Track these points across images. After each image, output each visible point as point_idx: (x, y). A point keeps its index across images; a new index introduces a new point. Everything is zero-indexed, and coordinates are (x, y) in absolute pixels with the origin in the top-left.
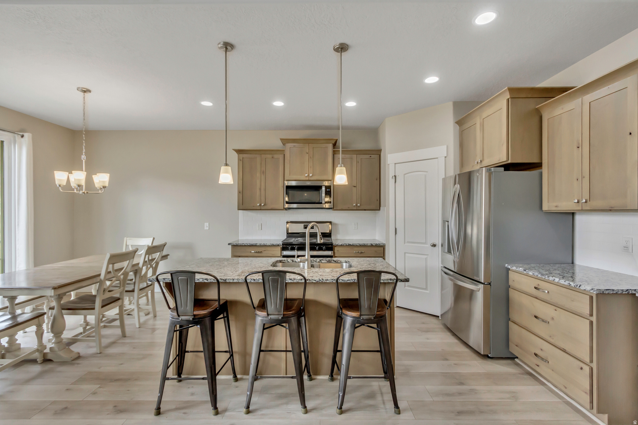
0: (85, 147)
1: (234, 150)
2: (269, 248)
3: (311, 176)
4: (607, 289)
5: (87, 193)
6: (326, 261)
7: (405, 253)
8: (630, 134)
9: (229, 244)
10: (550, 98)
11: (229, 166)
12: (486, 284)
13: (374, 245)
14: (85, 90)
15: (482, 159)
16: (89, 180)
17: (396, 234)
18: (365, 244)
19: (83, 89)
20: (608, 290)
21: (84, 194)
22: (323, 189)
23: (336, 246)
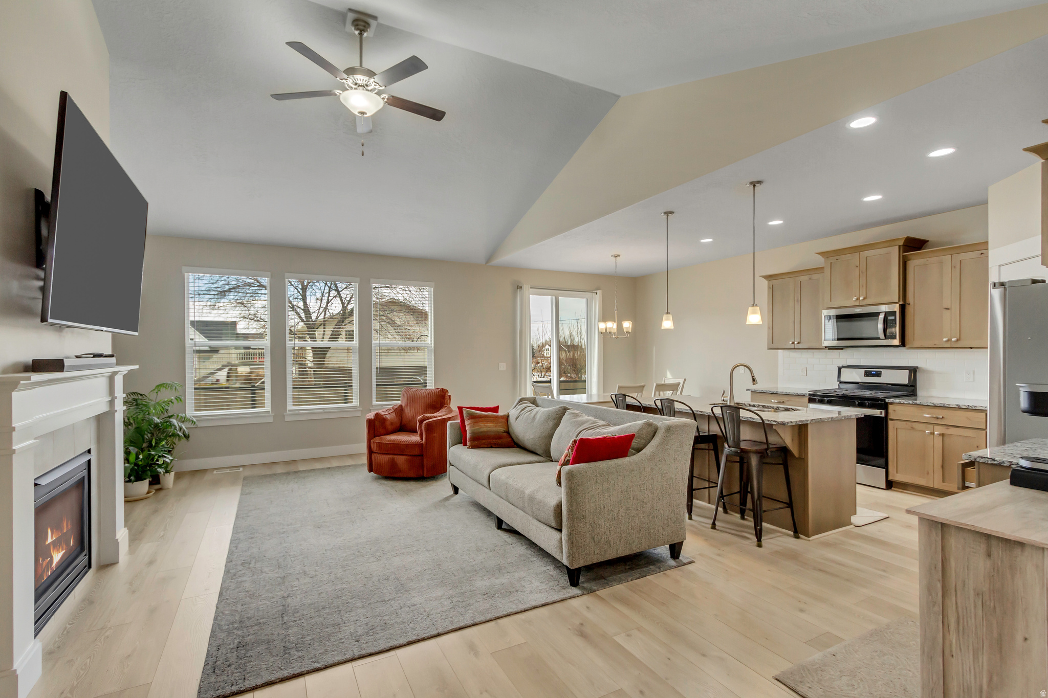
1: (762, 276)
2: (792, 399)
3: (862, 300)
5: (617, 337)
9: (747, 390)
11: (670, 314)
13: (964, 407)
14: (616, 255)
18: (944, 404)
22: (882, 316)
23: (891, 403)
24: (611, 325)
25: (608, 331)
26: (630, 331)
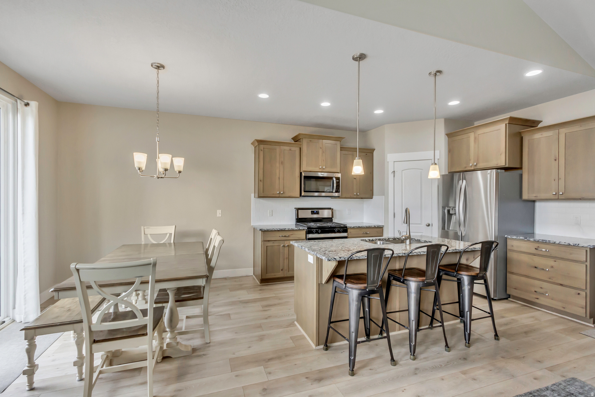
1: (256, 140)
2: (295, 233)
3: (324, 169)
9: (260, 230)
10: (531, 127)
14: (159, 65)
15: (477, 163)
17: (394, 217)
18: (370, 226)
22: (334, 179)
23: (349, 229)
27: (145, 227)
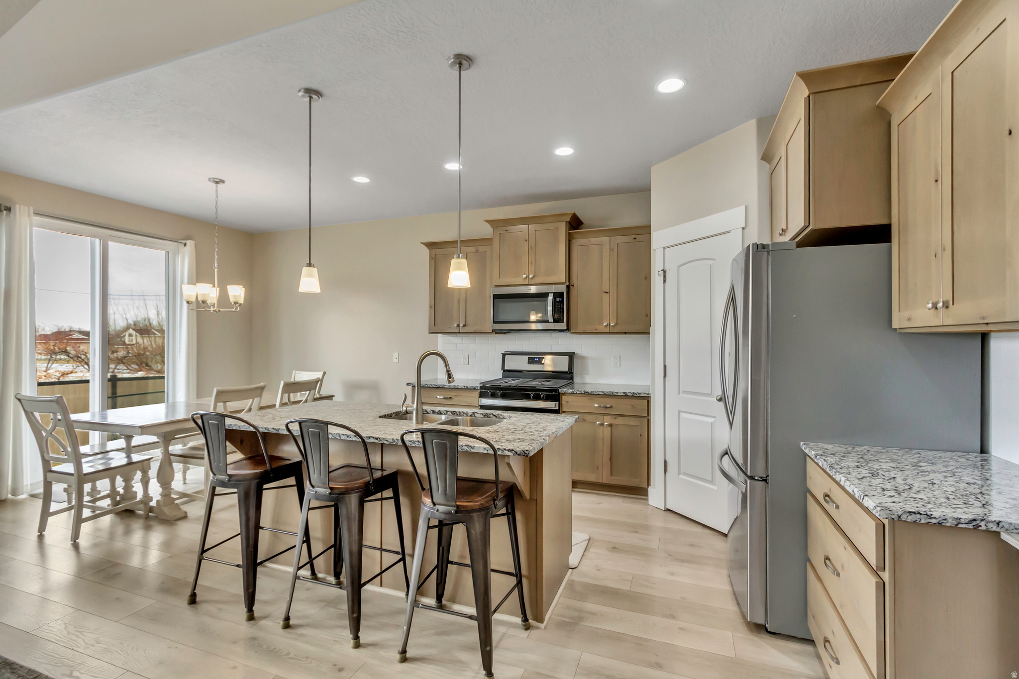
0: (217, 253)
1: (422, 243)
2: (462, 393)
3: (532, 278)
4: (910, 512)
5: (219, 311)
6: (482, 414)
7: (680, 412)
8: (1010, 133)
9: (408, 384)
11: (314, 267)
12: (756, 478)
13: (630, 395)
14: (218, 180)
15: (785, 227)
16: (224, 295)
17: (665, 375)
18: (613, 393)
19: (216, 180)
20: (915, 513)
21: (216, 312)
22: (551, 298)
23: (564, 394)
24: (209, 292)
25: (200, 299)
26: (241, 301)
27: (297, 372)
